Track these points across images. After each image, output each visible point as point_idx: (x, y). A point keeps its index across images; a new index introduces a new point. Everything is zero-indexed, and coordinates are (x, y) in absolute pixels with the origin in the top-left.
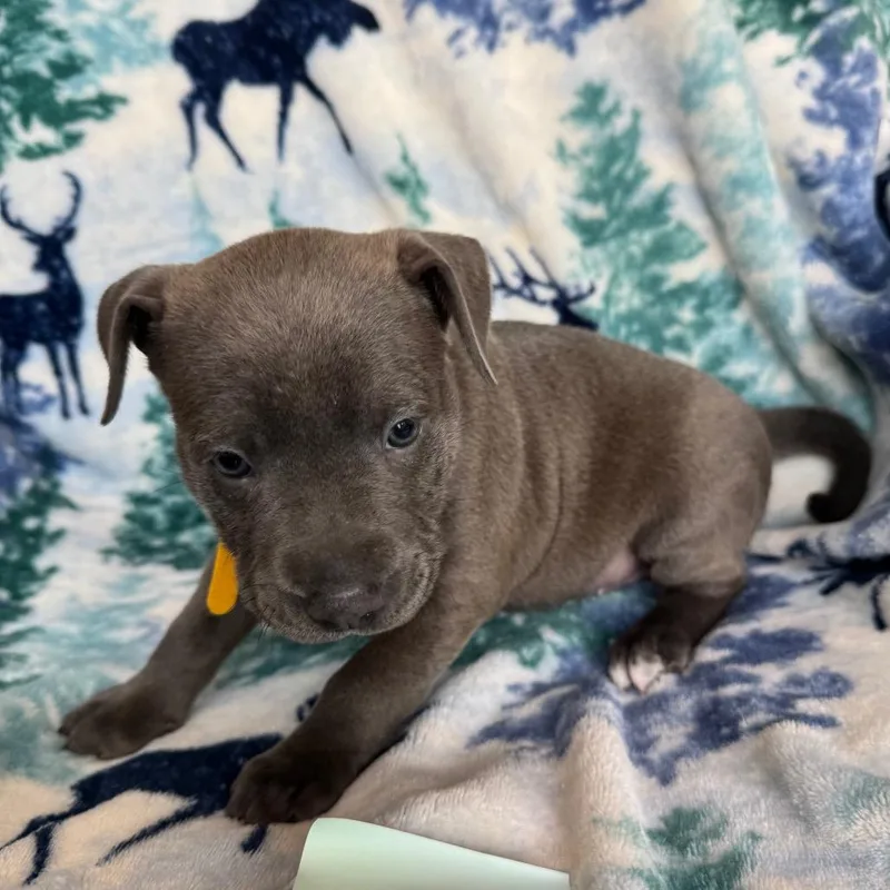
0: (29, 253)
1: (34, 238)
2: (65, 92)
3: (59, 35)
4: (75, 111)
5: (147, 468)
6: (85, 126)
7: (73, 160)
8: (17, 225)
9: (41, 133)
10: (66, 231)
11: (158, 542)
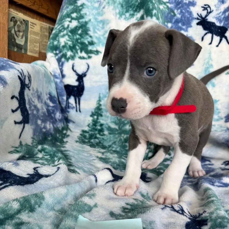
0: (76, 77)
1: (78, 75)
2: (90, 48)
3: (91, 37)
4: (91, 52)
5: (88, 126)
6: (93, 55)
7: (89, 61)
8: (75, 71)
9: (84, 54)
10: (84, 75)
11: (87, 141)
